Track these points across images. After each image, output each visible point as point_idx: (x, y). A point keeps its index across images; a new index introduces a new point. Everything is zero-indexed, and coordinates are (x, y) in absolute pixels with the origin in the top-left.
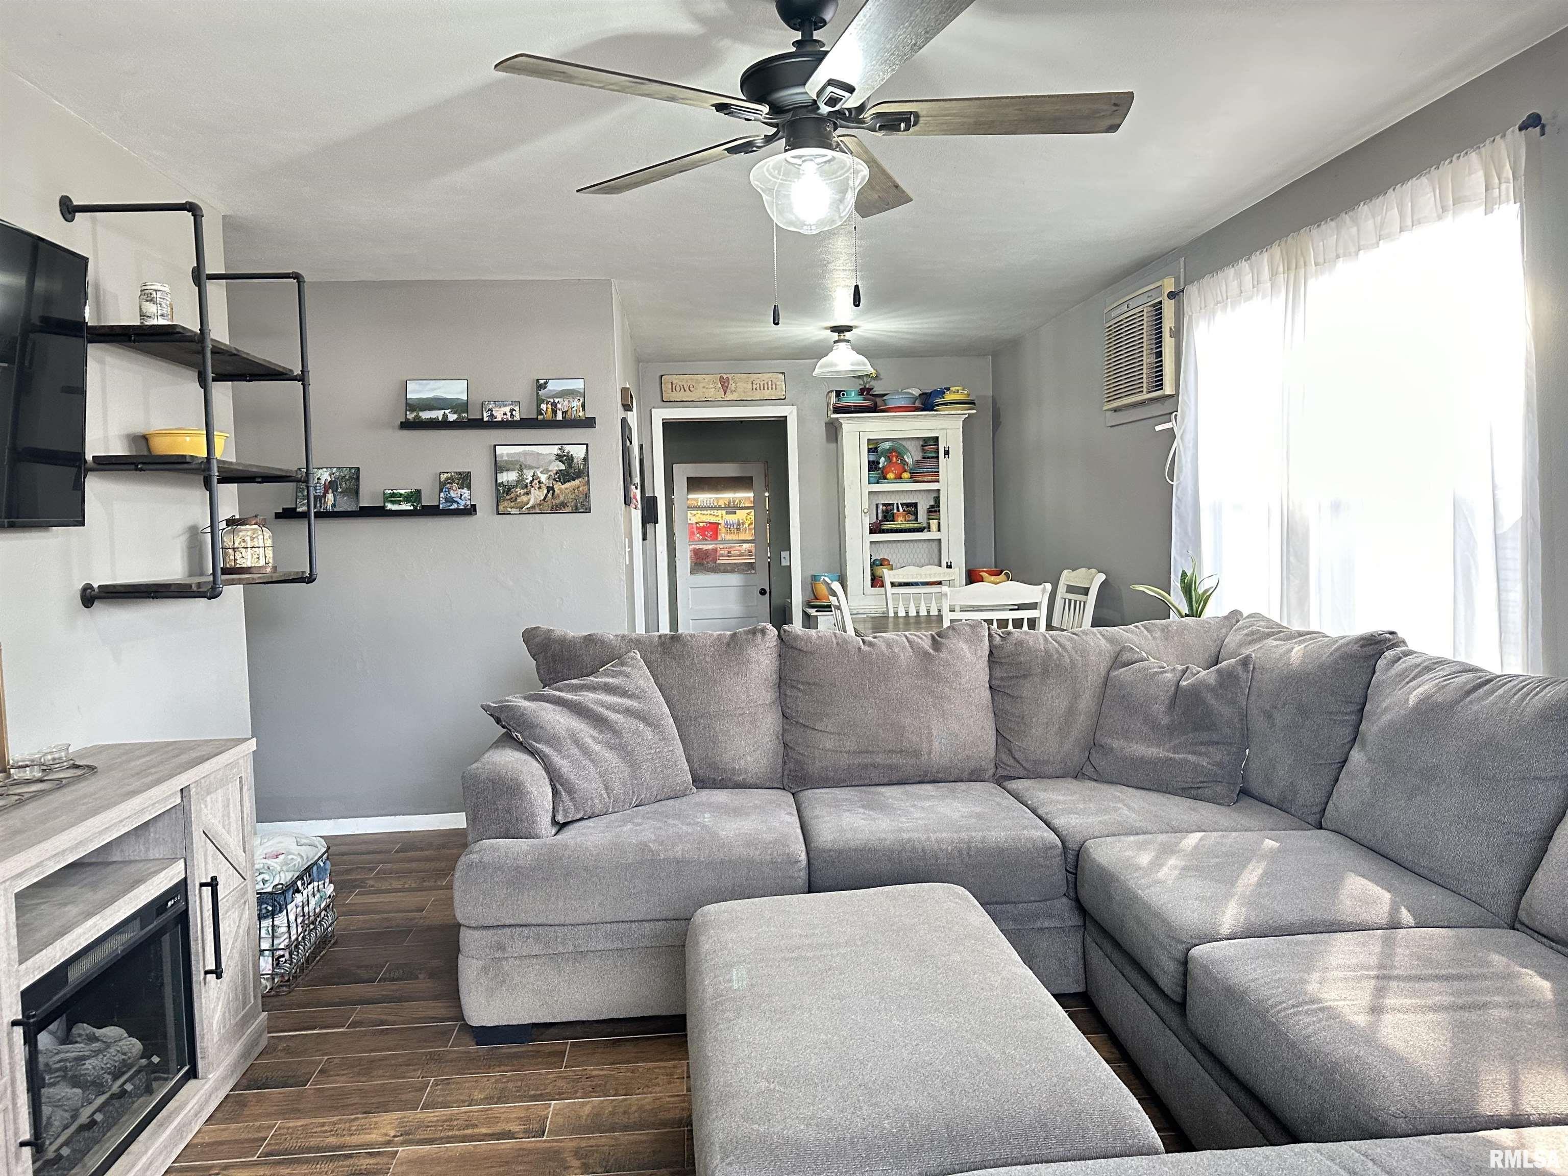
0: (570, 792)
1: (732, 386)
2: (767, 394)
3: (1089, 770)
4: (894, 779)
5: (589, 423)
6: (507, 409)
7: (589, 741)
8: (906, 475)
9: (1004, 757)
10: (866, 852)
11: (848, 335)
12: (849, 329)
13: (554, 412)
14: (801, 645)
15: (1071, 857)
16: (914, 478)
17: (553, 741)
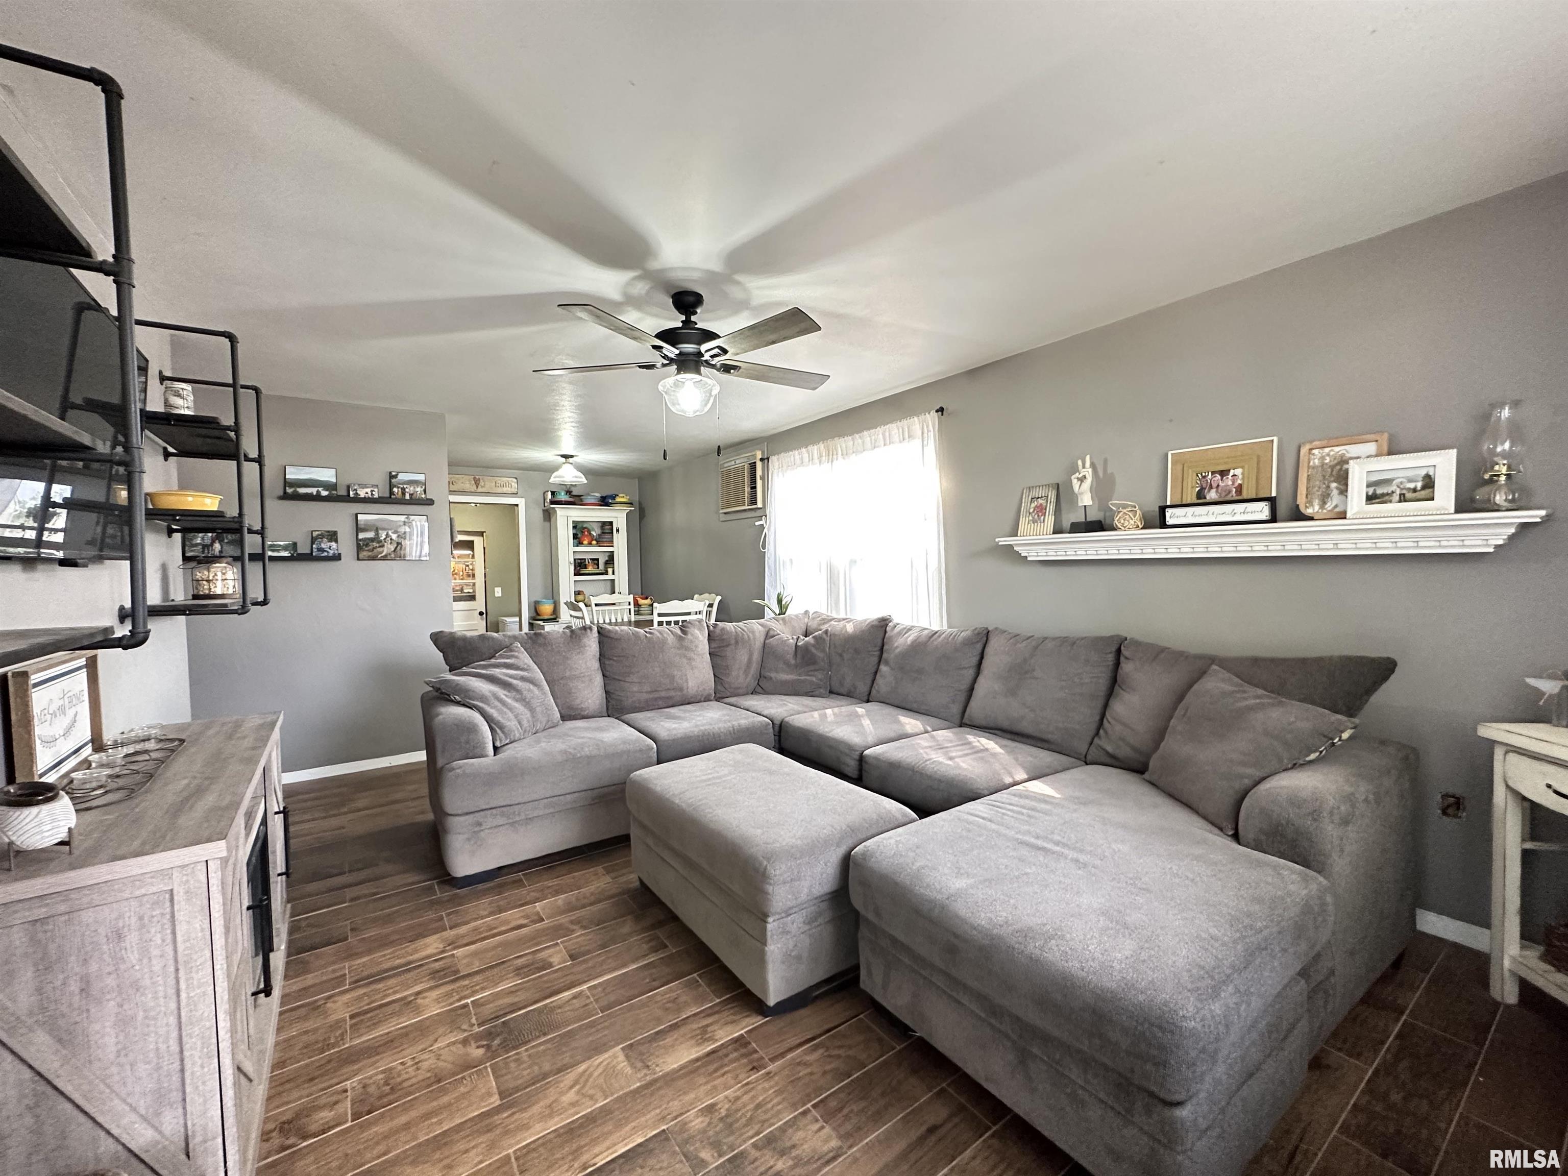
0: (502, 728)
1: (482, 483)
2: (505, 490)
3: (759, 689)
4: (670, 704)
5: (430, 502)
6: (369, 490)
7: (504, 697)
8: (594, 542)
9: (719, 688)
10: (687, 739)
11: (571, 460)
12: (572, 456)
13: (404, 494)
14: (612, 635)
15: (777, 728)
16: (599, 544)
17: (483, 699)
